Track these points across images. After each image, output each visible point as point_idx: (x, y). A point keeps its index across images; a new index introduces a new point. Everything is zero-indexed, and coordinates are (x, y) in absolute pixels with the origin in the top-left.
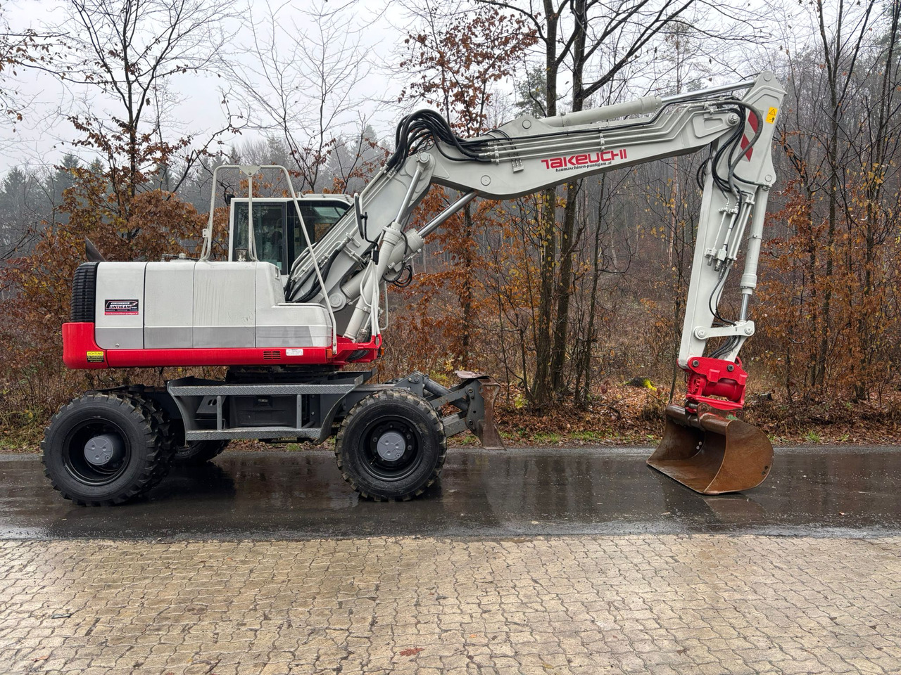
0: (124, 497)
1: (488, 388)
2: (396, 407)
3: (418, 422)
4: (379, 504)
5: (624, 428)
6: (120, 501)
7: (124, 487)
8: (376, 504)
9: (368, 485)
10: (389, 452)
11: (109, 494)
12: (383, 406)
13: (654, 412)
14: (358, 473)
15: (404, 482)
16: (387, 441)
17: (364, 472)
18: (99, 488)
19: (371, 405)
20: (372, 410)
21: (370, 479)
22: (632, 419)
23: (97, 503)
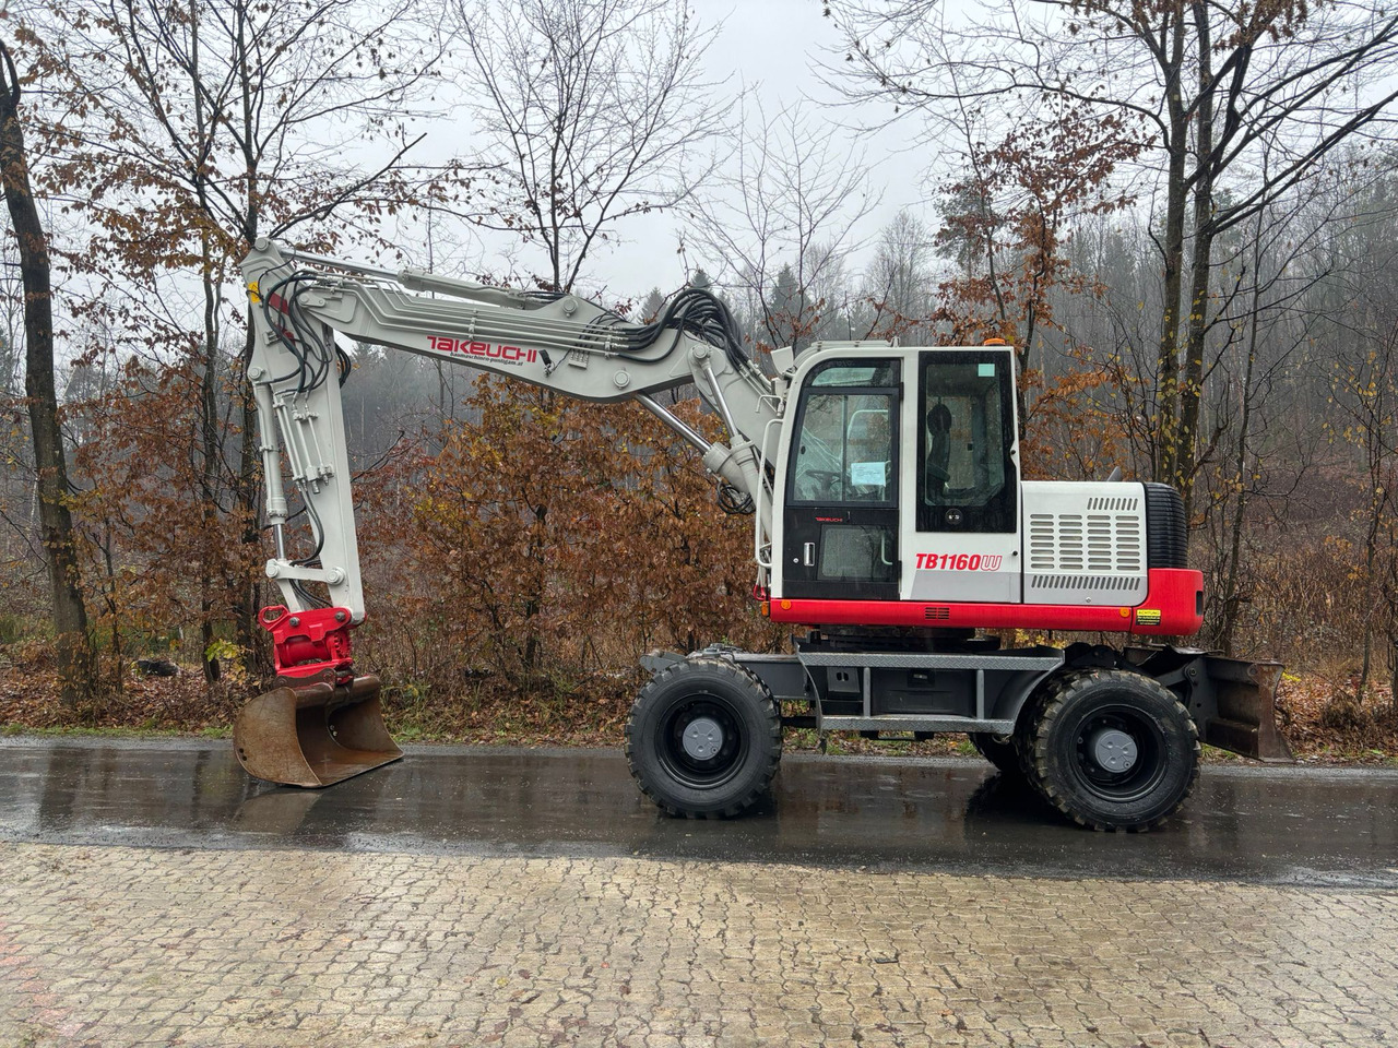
0: (740, 807)
1: (1265, 669)
2: (1127, 692)
3: (1159, 717)
4: (1101, 834)
5: (1298, 738)
6: (733, 812)
7: (739, 793)
8: (1097, 836)
9: (1088, 807)
10: (1113, 759)
11: (721, 802)
12: (1107, 692)
13: (1345, 715)
14: (1073, 788)
15: (1141, 804)
16: (1110, 743)
17: (1079, 787)
18: (705, 793)
19: (1089, 688)
20: (1091, 696)
21: (1090, 799)
22: (1309, 724)
23: (701, 814)
